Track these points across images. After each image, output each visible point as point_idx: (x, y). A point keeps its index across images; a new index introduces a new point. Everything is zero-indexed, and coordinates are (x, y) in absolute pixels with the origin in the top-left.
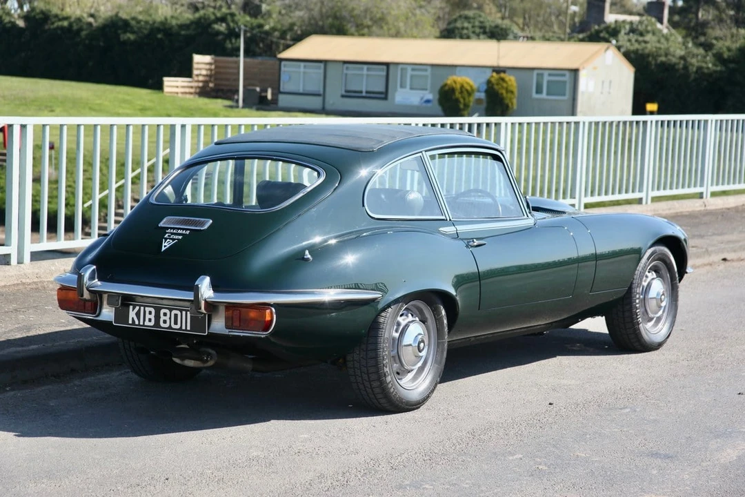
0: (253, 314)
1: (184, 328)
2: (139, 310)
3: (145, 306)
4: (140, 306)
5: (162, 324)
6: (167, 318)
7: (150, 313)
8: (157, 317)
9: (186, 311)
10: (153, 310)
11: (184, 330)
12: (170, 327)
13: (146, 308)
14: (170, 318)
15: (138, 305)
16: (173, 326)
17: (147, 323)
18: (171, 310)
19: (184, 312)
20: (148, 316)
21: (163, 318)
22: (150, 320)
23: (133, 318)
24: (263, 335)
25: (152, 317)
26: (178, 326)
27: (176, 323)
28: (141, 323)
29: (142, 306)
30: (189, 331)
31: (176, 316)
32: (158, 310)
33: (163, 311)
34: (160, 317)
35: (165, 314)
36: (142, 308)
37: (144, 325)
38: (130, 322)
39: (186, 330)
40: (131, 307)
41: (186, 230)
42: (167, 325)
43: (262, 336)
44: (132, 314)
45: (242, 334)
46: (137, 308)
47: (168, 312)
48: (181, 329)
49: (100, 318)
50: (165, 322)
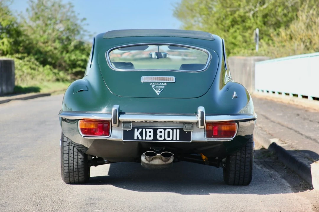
0: (224, 128)
1: (175, 139)
2: (142, 131)
3: (146, 128)
4: (142, 128)
5: (158, 138)
6: (162, 134)
7: (150, 132)
8: (155, 134)
9: (176, 129)
10: (152, 131)
11: (175, 141)
12: (165, 139)
13: (147, 130)
14: (165, 134)
15: (141, 128)
16: (167, 138)
17: (148, 138)
18: (165, 129)
19: (175, 130)
20: (148, 134)
21: (159, 134)
22: (150, 136)
23: (137, 136)
24: (229, 139)
25: (152, 134)
26: (171, 138)
27: (169, 136)
28: (144, 138)
29: (144, 128)
30: (178, 141)
31: (169, 133)
32: (155, 130)
33: (159, 131)
34: (157, 134)
35: (161, 132)
36: (144, 130)
37: (145, 140)
38: (136, 138)
39: (176, 140)
40: (136, 130)
41: (164, 83)
42: (163, 138)
43: (229, 141)
44: (137, 134)
45: (215, 140)
46: (140, 130)
47: (163, 130)
48: (172, 140)
49: (111, 138)
50: (161, 136)
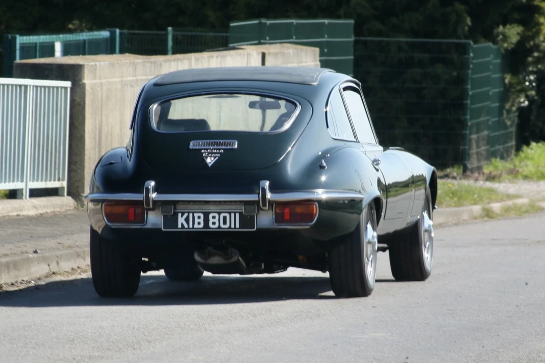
0: (299, 210)
1: (233, 226)
2: (188, 216)
4: (189, 213)
5: (211, 225)
6: (216, 220)
7: (199, 217)
8: (206, 220)
9: (235, 213)
10: (202, 216)
11: (233, 229)
12: (219, 227)
13: (195, 214)
14: (219, 220)
15: (186, 212)
16: (222, 225)
17: (196, 226)
18: (219, 213)
19: (233, 215)
20: (197, 220)
21: (211, 220)
22: (199, 223)
23: (182, 224)
25: (201, 220)
26: (227, 226)
27: (225, 223)
28: (191, 226)
29: (191, 212)
30: (237, 229)
31: (225, 218)
32: (206, 215)
33: (211, 216)
34: (209, 220)
35: (214, 217)
36: (191, 215)
37: (193, 228)
38: (180, 226)
39: (235, 228)
40: (180, 215)
41: (220, 149)
42: (217, 225)
44: (181, 220)
45: (289, 227)
46: (186, 215)
47: (216, 215)
48: (230, 227)
49: (147, 227)
50: (214, 223)
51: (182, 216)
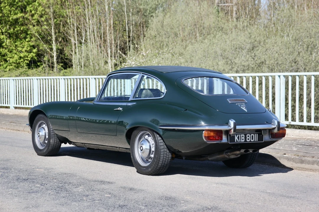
2: (239, 136)
3: (241, 134)
7: (243, 136)
8: (246, 138)
14: (250, 138)
15: (238, 134)
16: (252, 140)
17: (242, 141)
19: (255, 135)
20: (242, 138)
25: (244, 138)
28: (240, 141)
29: (240, 134)
31: (252, 136)
32: (245, 135)
33: (247, 135)
36: (240, 135)
38: (236, 141)
39: (256, 141)
42: (249, 141)
44: (236, 138)
45: (275, 140)
46: (238, 135)
47: (249, 135)
48: (254, 141)
49: (222, 142)
50: (248, 139)
51: (236, 136)
